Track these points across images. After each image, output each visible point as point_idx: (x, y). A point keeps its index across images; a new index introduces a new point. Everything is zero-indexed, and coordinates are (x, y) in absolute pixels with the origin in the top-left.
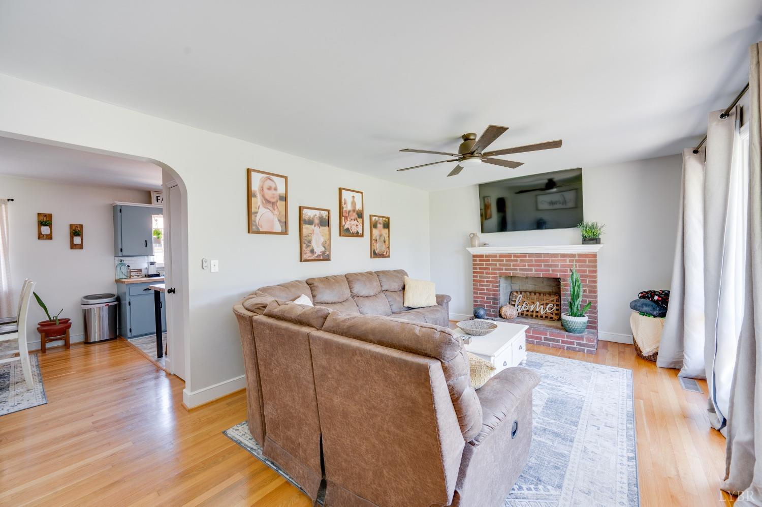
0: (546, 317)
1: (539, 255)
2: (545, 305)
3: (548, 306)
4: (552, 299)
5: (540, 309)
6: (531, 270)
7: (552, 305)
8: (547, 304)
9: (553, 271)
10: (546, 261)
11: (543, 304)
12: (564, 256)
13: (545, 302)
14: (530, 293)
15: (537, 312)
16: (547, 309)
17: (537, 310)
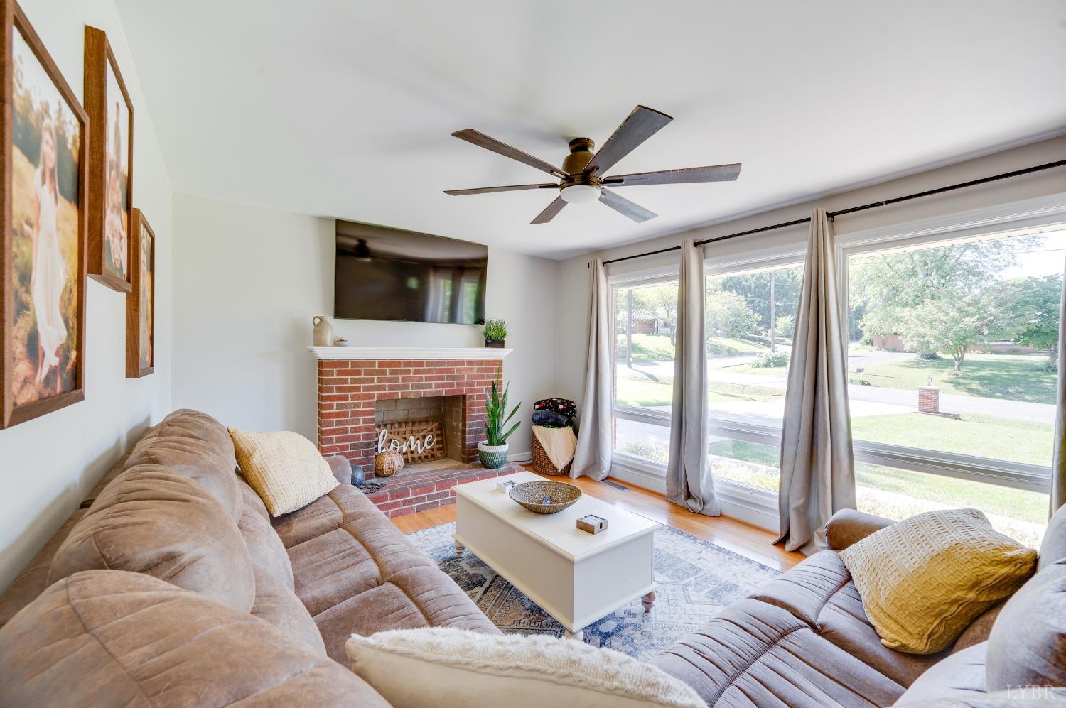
0: (426, 457)
1: (440, 362)
2: (421, 438)
3: (427, 440)
4: (429, 428)
5: (417, 448)
6: (430, 386)
7: (431, 437)
8: (424, 437)
9: (458, 385)
10: (450, 371)
11: (418, 439)
12: (471, 362)
13: (422, 434)
14: (400, 423)
15: (412, 452)
16: (426, 445)
17: (413, 449)
